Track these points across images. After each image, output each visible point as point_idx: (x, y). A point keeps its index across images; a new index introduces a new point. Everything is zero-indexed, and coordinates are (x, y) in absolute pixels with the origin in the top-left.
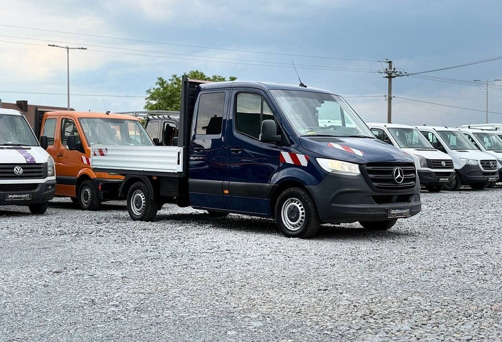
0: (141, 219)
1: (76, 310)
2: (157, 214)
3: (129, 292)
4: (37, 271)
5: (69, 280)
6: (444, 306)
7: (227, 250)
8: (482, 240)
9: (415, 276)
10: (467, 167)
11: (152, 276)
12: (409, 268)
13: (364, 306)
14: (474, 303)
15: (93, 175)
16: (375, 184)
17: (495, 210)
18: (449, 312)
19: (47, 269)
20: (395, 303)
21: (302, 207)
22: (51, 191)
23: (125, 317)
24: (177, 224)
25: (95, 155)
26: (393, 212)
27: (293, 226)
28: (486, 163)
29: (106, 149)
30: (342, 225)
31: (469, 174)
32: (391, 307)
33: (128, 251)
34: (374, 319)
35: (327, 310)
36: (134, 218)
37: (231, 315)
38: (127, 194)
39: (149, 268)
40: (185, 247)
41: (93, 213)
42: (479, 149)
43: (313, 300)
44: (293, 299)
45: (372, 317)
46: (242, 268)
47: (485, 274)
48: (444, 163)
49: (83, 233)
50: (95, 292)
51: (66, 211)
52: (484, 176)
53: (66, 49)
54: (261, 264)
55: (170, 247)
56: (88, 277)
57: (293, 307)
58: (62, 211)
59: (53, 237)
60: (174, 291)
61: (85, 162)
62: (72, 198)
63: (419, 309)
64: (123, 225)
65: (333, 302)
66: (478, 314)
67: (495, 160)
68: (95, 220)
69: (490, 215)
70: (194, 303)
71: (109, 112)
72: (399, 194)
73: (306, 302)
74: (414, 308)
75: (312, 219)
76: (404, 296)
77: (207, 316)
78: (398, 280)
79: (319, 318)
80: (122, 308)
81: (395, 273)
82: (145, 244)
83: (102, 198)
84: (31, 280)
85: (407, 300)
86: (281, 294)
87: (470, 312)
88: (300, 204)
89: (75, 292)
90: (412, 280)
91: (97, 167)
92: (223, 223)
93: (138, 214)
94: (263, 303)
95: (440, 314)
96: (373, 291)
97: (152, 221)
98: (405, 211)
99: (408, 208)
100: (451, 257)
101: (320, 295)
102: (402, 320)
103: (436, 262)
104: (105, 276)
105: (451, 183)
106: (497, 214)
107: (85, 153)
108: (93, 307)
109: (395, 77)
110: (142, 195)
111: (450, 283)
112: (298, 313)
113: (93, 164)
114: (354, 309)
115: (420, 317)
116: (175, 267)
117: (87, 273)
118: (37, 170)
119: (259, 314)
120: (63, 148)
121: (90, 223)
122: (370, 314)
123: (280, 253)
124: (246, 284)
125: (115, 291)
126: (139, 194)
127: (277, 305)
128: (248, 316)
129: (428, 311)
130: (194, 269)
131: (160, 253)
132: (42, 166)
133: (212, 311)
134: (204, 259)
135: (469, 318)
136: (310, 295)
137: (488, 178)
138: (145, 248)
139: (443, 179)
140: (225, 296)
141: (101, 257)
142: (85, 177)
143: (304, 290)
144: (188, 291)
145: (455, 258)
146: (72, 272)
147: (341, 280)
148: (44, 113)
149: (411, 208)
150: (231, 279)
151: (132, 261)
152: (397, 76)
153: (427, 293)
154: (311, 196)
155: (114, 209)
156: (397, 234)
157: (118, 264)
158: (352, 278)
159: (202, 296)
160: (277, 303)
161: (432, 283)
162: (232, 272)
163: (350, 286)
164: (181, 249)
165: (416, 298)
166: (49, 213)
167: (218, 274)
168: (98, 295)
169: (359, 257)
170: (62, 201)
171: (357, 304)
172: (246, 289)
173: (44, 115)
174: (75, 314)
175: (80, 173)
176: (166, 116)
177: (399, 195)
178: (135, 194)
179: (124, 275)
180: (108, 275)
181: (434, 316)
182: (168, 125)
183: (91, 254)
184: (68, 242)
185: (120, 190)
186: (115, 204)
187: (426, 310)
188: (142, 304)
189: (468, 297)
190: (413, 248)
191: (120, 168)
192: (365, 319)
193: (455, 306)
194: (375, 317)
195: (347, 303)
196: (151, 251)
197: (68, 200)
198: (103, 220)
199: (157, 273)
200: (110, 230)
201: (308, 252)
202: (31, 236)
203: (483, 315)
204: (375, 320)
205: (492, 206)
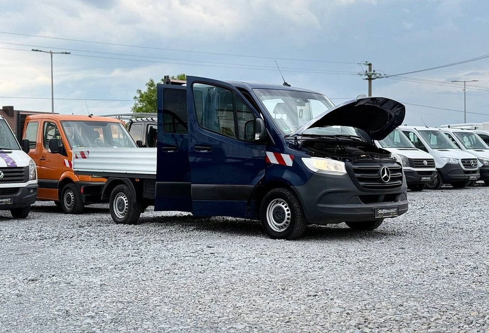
0: (124, 222)
1: (49, 323)
2: (141, 216)
3: (107, 301)
4: (11, 279)
5: (45, 288)
6: (443, 312)
7: (211, 253)
8: (471, 239)
9: (408, 279)
10: (448, 166)
11: (132, 282)
12: (401, 270)
13: (358, 314)
14: (473, 308)
15: (76, 178)
16: (361, 183)
17: (479, 208)
18: (449, 319)
19: (22, 277)
20: (390, 310)
21: (288, 208)
22: (33, 195)
23: (101, 330)
24: (160, 226)
25: (77, 158)
26: (380, 212)
27: (279, 227)
28: (467, 162)
29: (88, 152)
30: (328, 226)
31: (450, 172)
32: (386, 315)
33: (109, 256)
34: (370, 328)
35: (318, 319)
36: (117, 221)
37: (215, 325)
38: (110, 196)
39: (130, 274)
40: (168, 251)
41: (76, 217)
42: (460, 148)
43: (303, 307)
44: (282, 307)
45: (367, 326)
46: (226, 272)
47: (480, 276)
48: (425, 162)
49: (64, 237)
50: (70, 301)
51: (49, 215)
52: (466, 175)
53: (50, 54)
54: (247, 268)
55: (152, 250)
56: (64, 285)
57: (282, 315)
58: (44, 215)
59: (33, 242)
60: (154, 299)
61: (68, 165)
62: (56, 202)
63: (416, 316)
64: (106, 228)
65: (324, 309)
66: (480, 320)
67: (476, 159)
68: (77, 223)
69: (475, 213)
70: (176, 312)
71: (92, 115)
72: (386, 193)
73: (295, 309)
74: (411, 315)
75: (299, 220)
76: (399, 302)
77: (189, 327)
78: (391, 283)
79: (310, 328)
80: (98, 320)
81: (386, 276)
82: (127, 248)
83: (84, 202)
84: (4, 289)
85: (402, 305)
86: (268, 301)
87: (471, 318)
88: (285, 205)
89: (49, 302)
90: (406, 284)
91: (79, 170)
92: (208, 225)
93: (121, 217)
94: (250, 311)
95: (440, 321)
96: (366, 297)
97: (135, 224)
98: (392, 211)
99: (395, 208)
100: (442, 258)
101: (310, 301)
102: (399, 329)
103: (428, 264)
104: (82, 284)
105: (433, 182)
106: (482, 212)
107: (67, 156)
108: (67, 319)
109: (375, 79)
110: (125, 198)
111: (446, 286)
112: (288, 322)
113: (75, 167)
114: (347, 317)
115: (418, 325)
116: (157, 273)
117: (64, 280)
118: (18, 174)
119: (245, 324)
120: (45, 151)
121: (72, 227)
122: (365, 322)
123: (267, 256)
124: (231, 290)
125: (92, 300)
126: (121, 197)
127: (264, 313)
128: (234, 326)
129: (426, 318)
130: (177, 274)
131: (141, 258)
132: (23, 170)
133: (195, 322)
134: (188, 262)
135: (470, 326)
136: (300, 302)
137: (469, 177)
138: (127, 253)
139: (425, 178)
140: (209, 304)
141: (80, 262)
142: (67, 180)
143: (293, 295)
144: (170, 299)
145: (446, 258)
146: (48, 280)
147: (330, 285)
148: (26, 117)
149: (398, 207)
150: (215, 284)
151: (112, 267)
152: (377, 78)
153: (423, 298)
154: (297, 196)
155: (97, 213)
156: (384, 234)
157: (97, 270)
158: (341, 282)
159: (185, 305)
160: (264, 311)
161: (426, 286)
162: (216, 277)
163: (340, 291)
164: (164, 253)
165: (412, 304)
166: (32, 217)
167: (201, 280)
168: (73, 305)
169: (348, 259)
170: (46, 205)
171: (350, 312)
172: (231, 296)
173: (26, 118)
174: (47, 327)
175: (62, 176)
176: (149, 119)
177: (385, 195)
178: (117, 197)
179: (103, 283)
180: (86, 283)
181: (433, 324)
182: (151, 127)
183: (70, 260)
184: (48, 247)
185: (103, 192)
186: (99, 207)
187: (424, 317)
188: (120, 314)
189: (466, 301)
190: (402, 248)
191: (102, 171)
192: (359, 329)
193: (454, 312)
194: (370, 326)
195: (339, 310)
196: (132, 256)
197: (52, 203)
198: (85, 224)
199: (138, 279)
200: (92, 235)
201: (295, 254)
202: (10, 241)
203: (485, 322)
204: (370, 330)
205: (476, 204)
